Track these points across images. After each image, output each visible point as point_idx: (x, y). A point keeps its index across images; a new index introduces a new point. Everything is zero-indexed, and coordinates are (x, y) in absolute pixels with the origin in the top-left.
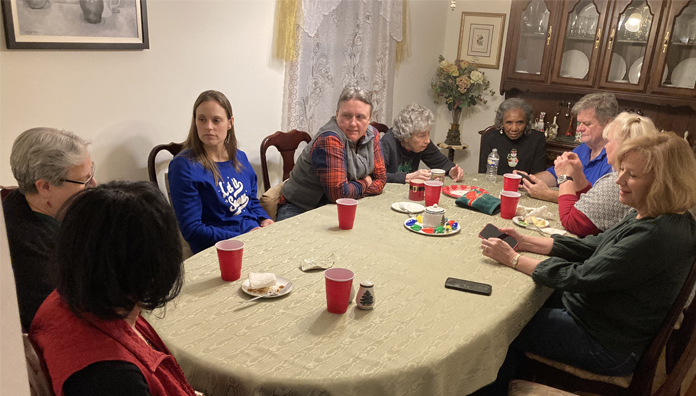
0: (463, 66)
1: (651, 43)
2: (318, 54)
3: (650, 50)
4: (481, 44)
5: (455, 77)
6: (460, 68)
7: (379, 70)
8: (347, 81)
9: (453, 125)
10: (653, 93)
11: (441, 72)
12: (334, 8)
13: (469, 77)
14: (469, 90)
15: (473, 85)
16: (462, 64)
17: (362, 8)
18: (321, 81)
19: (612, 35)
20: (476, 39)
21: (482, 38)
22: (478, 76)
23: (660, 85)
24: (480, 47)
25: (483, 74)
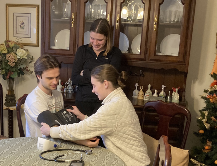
0: (11, 45)
1: (145, 24)
3: (145, 29)
4: (23, 28)
5: (5, 54)
6: (8, 47)
9: (9, 91)
10: (151, 60)
13: (16, 54)
14: (17, 64)
15: (19, 59)
16: (10, 43)
19: (118, 19)
20: (19, 24)
21: (23, 23)
22: (23, 53)
23: (155, 55)
24: (22, 30)
25: (27, 50)
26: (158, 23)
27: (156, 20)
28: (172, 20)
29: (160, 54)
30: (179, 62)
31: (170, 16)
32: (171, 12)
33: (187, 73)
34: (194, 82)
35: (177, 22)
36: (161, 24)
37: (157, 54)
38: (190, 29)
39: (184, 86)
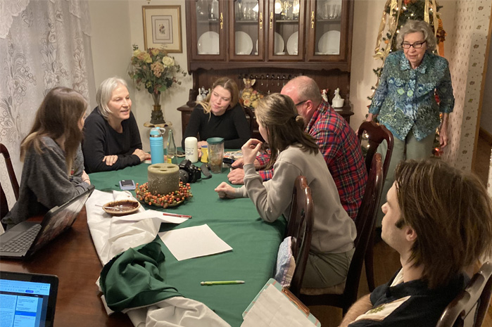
0: (155, 53)
1: (302, 21)
2: (14, 54)
3: (302, 27)
4: (163, 32)
5: (149, 64)
6: (152, 56)
7: (77, 64)
8: (48, 78)
9: (155, 106)
10: (310, 61)
11: (135, 60)
12: (23, 9)
13: (162, 63)
14: (163, 74)
15: (166, 69)
16: (153, 52)
17: (50, 8)
18: (21, 80)
19: (272, 17)
20: (158, 28)
21: (163, 27)
22: (170, 61)
23: (314, 54)
24: (163, 35)
25: (173, 58)
26: (315, 20)
27: (313, 16)
28: (331, 15)
29: (321, 54)
30: (342, 61)
31: (329, 10)
32: (329, 6)
33: (350, 73)
34: (359, 83)
35: (336, 17)
36: (318, 20)
37: (316, 53)
38: (350, 25)
39: (348, 87)
